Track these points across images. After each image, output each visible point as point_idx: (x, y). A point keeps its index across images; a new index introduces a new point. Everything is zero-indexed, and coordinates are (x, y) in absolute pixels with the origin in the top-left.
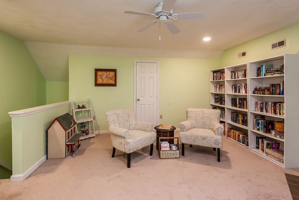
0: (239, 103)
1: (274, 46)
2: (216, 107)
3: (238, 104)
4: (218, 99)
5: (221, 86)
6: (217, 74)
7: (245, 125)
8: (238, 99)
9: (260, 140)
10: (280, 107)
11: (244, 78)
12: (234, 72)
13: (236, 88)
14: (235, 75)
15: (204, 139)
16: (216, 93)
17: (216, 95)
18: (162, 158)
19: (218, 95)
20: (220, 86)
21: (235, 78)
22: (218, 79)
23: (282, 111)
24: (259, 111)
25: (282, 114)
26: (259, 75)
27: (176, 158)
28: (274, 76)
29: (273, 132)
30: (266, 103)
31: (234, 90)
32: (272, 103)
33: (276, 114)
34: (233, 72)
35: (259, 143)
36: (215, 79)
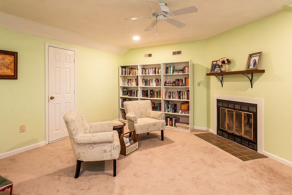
0: (151, 94)
1: (174, 53)
2: (126, 99)
3: (149, 95)
4: (126, 92)
5: (130, 80)
6: (126, 69)
7: (155, 110)
8: (149, 91)
9: (169, 119)
10: (183, 94)
11: (154, 75)
12: (145, 69)
13: (146, 82)
14: (145, 72)
15: (155, 125)
16: (124, 86)
17: (124, 88)
18: (127, 155)
19: (127, 88)
20: (128, 80)
21: (145, 74)
22: (127, 74)
23: (184, 97)
24: (168, 98)
25: (184, 98)
26: (167, 72)
27: (137, 150)
28: (180, 74)
29: (180, 111)
30: (173, 92)
31: (144, 83)
32: (177, 92)
33: (180, 99)
34: (143, 69)
35: (167, 121)
36: (123, 74)
